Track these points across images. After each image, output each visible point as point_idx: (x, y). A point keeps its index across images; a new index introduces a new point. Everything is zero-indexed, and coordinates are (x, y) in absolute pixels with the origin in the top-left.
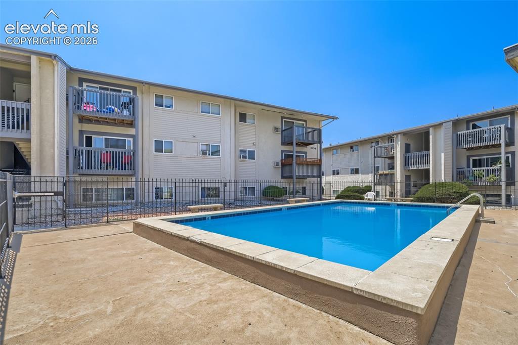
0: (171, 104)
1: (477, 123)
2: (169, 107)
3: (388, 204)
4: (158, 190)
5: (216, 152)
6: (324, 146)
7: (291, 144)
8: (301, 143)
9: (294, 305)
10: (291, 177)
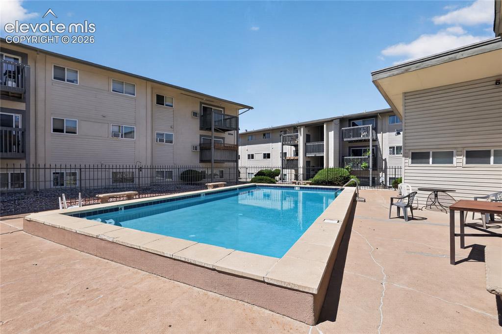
0: (76, 79)
1: (356, 122)
2: (72, 82)
3: (293, 187)
4: (57, 175)
5: (129, 134)
6: (240, 132)
7: (210, 129)
8: (219, 129)
9: (213, 298)
10: (210, 161)
